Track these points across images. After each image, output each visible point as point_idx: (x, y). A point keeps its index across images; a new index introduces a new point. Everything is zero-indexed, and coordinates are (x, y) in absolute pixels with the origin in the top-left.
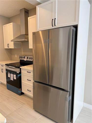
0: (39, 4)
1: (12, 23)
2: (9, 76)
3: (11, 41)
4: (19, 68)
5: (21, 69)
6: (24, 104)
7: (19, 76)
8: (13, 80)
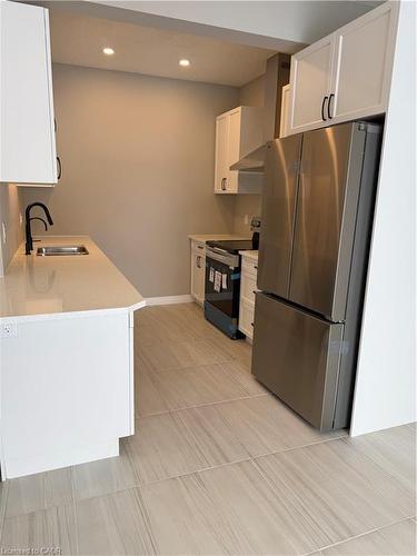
0: (302, 46)
1: (239, 109)
2: (211, 279)
3: (231, 168)
4: (236, 252)
5: (240, 256)
6: (234, 359)
7: (233, 277)
8: (218, 290)
